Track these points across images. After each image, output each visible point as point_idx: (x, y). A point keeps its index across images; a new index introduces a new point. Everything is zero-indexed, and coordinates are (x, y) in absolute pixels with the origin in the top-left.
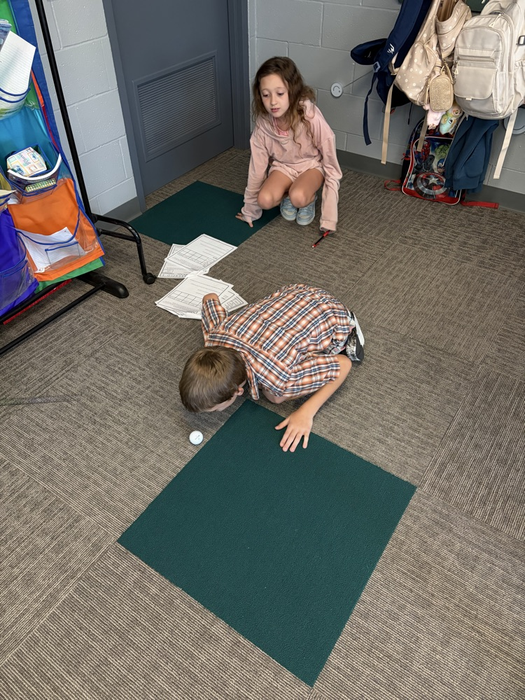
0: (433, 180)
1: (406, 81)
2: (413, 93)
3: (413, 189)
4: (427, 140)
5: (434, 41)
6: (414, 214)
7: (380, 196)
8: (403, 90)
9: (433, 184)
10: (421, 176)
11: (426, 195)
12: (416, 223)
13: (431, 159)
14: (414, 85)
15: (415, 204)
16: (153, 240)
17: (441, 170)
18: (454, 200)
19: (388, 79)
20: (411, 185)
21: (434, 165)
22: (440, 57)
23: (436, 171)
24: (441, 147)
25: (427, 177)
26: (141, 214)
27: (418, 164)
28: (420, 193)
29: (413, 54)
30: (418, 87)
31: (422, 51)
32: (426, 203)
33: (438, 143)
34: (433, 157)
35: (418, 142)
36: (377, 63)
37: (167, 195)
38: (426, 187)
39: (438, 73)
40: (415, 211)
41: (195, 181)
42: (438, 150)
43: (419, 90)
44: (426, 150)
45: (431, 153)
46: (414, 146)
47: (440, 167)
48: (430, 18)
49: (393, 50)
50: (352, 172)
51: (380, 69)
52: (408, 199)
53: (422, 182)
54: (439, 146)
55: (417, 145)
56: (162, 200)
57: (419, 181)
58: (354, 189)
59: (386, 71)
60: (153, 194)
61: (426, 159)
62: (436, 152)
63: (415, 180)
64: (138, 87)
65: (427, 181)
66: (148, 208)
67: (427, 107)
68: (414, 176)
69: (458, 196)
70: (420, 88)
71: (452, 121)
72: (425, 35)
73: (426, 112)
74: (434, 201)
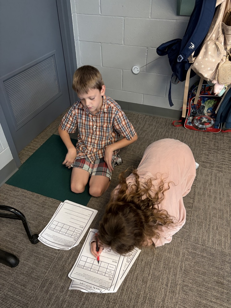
0: (204, 120)
1: (203, 66)
2: (207, 74)
3: (191, 125)
4: (200, 97)
5: (222, 39)
6: (199, 142)
7: (172, 132)
8: (200, 72)
9: (205, 122)
10: (197, 118)
11: (200, 128)
12: (203, 149)
13: (203, 108)
14: (209, 69)
15: (196, 135)
16: (31, 193)
17: (210, 114)
18: (218, 130)
19: (186, 65)
20: (190, 123)
21: (205, 111)
22: (226, 49)
23: (206, 115)
24: (209, 101)
25: (201, 118)
26: (17, 169)
27: (193, 111)
28: (197, 127)
29: (206, 48)
30: (211, 70)
31: (214, 46)
32: (201, 133)
33: (207, 99)
34: (204, 107)
35: (194, 99)
36: (181, 55)
37: (34, 149)
38: (200, 124)
39: (224, 60)
40: (198, 140)
41: (52, 134)
42: (207, 103)
43: (211, 72)
44: (199, 103)
45: (202, 105)
46: (191, 101)
47: (209, 112)
48: (217, 24)
49: (193, 47)
50: (148, 117)
51: (183, 60)
52: (190, 132)
53: (197, 121)
54: (207, 100)
55: (193, 101)
56: (31, 154)
57: (195, 121)
58: (155, 128)
59: (187, 60)
60: (24, 150)
61: (199, 108)
62: (205, 104)
63: (193, 120)
64: (4, 82)
65: (201, 121)
66: (22, 163)
67: (215, 82)
68: (191, 118)
69: (220, 128)
70: (212, 70)
71: (226, 88)
72: (214, 36)
73: (214, 85)
74: (205, 131)
